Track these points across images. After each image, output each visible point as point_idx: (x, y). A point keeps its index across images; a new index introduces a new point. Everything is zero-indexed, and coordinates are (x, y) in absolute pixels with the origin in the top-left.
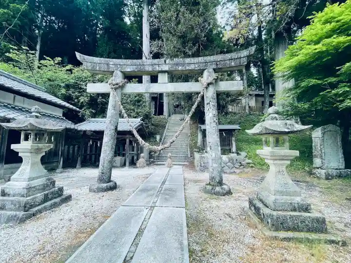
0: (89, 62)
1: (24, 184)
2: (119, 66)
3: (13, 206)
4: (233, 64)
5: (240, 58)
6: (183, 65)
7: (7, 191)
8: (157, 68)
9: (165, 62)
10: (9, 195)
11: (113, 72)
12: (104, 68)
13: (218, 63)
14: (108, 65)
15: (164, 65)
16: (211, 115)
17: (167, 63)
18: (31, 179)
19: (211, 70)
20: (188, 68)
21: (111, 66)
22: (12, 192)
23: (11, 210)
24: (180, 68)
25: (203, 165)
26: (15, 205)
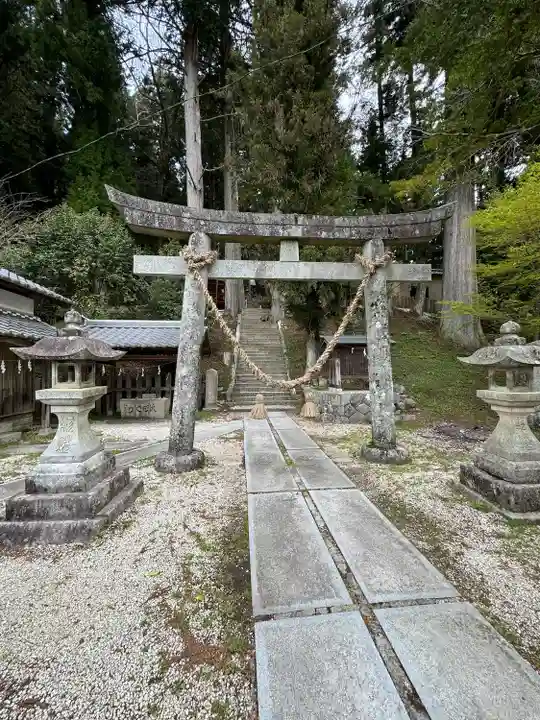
0: (137, 208)
1: (76, 468)
2: (202, 223)
3: (65, 509)
4: (417, 232)
5: (430, 222)
6: (330, 228)
7: (39, 482)
8: (281, 231)
9: (296, 221)
10: (46, 490)
11: (190, 233)
12: (170, 224)
13: (392, 229)
14: (179, 217)
15: (294, 227)
16: (378, 325)
17: (299, 223)
18: (85, 457)
19: (380, 243)
20: (337, 235)
21: (185, 220)
22: (51, 484)
23: (63, 517)
24: (324, 235)
25: (331, 410)
26: (70, 509)
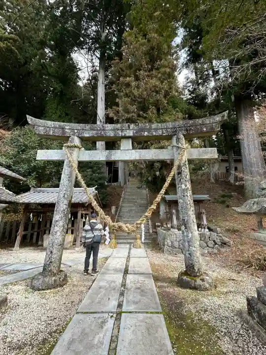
0: (42, 126)
2: (76, 131)
4: (205, 130)
6: (150, 130)
8: (120, 133)
9: (129, 127)
11: (69, 137)
12: (58, 133)
13: (189, 129)
14: (63, 129)
15: (128, 131)
16: (183, 187)
17: (131, 128)
20: (154, 134)
21: (66, 130)
24: (146, 134)
